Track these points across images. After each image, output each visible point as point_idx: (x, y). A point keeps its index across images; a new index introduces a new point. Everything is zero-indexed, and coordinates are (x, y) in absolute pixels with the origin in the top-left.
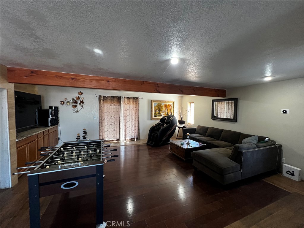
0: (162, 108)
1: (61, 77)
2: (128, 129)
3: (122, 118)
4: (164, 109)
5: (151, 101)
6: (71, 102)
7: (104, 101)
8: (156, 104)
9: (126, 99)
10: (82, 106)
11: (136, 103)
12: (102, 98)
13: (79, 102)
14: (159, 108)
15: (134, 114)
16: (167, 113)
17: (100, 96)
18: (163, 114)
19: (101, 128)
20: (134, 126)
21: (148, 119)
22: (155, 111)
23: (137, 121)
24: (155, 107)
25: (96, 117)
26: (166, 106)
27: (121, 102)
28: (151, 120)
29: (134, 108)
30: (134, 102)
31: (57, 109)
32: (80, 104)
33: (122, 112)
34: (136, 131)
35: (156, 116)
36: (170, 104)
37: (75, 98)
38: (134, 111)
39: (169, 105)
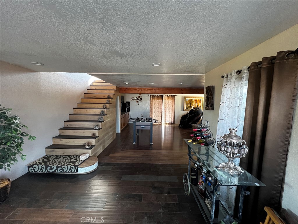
0: (192, 102)
1: (136, 90)
2: (167, 116)
3: (163, 109)
4: (194, 103)
5: (184, 97)
6: (136, 99)
7: (152, 98)
8: (188, 100)
9: (166, 97)
10: (141, 101)
11: (173, 99)
12: (152, 97)
13: (139, 99)
14: (191, 102)
15: (171, 107)
16: (197, 106)
17: (150, 95)
18: (193, 106)
19: (151, 115)
20: (171, 114)
21: (182, 110)
22: (187, 104)
23: (173, 111)
24: (187, 102)
25: (148, 108)
26: (196, 100)
27: (163, 98)
28: (184, 111)
29: (172, 102)
30: (172, 98)
31: (129, 102)
32: (140, 100)
33: (163, 105)
34: (173, 118)
35: (187, 108)
36: (200, 99)
37: (138, 97)
38: (171, 105)
39: (198, 100)
